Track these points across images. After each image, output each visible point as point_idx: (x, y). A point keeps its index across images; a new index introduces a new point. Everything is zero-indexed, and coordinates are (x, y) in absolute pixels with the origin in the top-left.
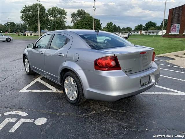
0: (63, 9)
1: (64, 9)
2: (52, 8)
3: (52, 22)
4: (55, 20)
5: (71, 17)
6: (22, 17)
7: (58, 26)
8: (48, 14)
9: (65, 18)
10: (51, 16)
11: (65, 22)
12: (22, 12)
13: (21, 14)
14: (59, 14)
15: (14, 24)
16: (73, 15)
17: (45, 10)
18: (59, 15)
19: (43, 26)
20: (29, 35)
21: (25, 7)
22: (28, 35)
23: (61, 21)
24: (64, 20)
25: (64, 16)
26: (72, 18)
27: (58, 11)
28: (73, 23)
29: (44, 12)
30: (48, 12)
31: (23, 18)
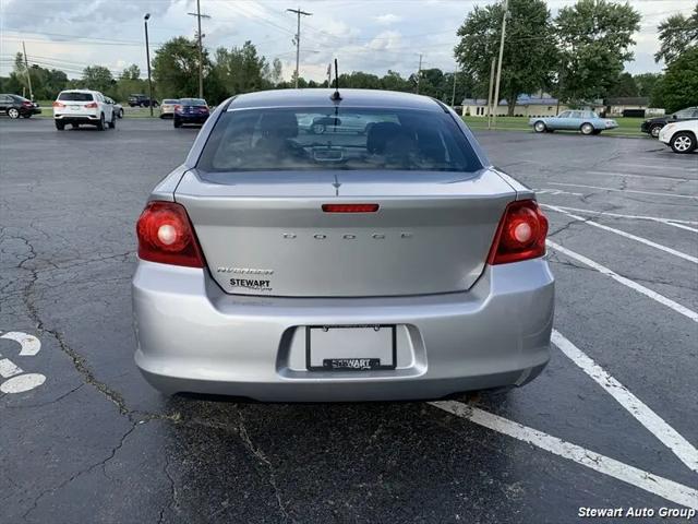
0: (623, 4)
1: (631, 5)
2: (578, 7)
3: (567, 63)
4: (579, 54)
5: (660, 34)
6: (458, 51)
7: (589, 76)
8: (557, 31)
9: (630, 41)
10: (567, 40)
11: (628, 57)
12: (461, 33)
13: (459, 40)
14: (602, 27)
15: (440, 73)
16: (673, 27)
17: (545, 15)
18: (604, 30)
19: (528, 80)
20: (473, 113)
21: (474, 12)
22: (468, 114)
23: (604, 58)
24: (623, 51)
25: (622, 36)
26: (662, 41)
27: (600, 17)
28: (663, 60)
29: (543, 23)
30: (555, 25)
31: (463, 54)
